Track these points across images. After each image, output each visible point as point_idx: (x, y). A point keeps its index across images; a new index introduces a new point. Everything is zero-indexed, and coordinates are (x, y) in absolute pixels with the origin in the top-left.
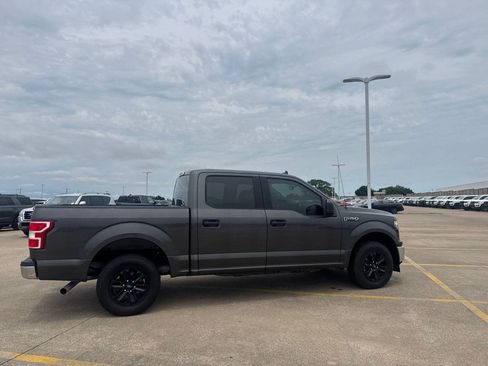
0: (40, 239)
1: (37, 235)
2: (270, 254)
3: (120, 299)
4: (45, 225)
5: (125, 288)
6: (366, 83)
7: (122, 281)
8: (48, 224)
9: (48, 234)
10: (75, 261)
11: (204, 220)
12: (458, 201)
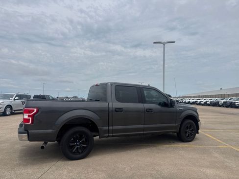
0: (31, 118)
1: (29, 116)
2: (146, 126)
3: (74, 151)
4: (34, 111)
5: (76, 145)
6: (164, 45)
7: (74, 141)
8: (35, 110)
9: (35, 116)
10: (50, 131)
11: (116, 109)
12: (194, 101)
